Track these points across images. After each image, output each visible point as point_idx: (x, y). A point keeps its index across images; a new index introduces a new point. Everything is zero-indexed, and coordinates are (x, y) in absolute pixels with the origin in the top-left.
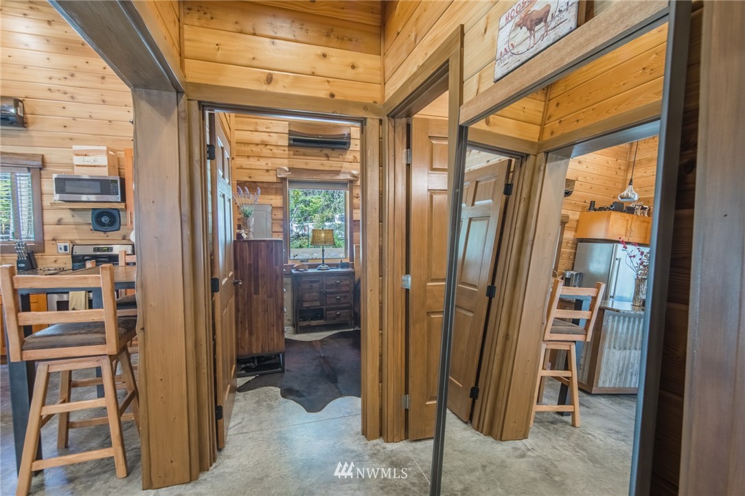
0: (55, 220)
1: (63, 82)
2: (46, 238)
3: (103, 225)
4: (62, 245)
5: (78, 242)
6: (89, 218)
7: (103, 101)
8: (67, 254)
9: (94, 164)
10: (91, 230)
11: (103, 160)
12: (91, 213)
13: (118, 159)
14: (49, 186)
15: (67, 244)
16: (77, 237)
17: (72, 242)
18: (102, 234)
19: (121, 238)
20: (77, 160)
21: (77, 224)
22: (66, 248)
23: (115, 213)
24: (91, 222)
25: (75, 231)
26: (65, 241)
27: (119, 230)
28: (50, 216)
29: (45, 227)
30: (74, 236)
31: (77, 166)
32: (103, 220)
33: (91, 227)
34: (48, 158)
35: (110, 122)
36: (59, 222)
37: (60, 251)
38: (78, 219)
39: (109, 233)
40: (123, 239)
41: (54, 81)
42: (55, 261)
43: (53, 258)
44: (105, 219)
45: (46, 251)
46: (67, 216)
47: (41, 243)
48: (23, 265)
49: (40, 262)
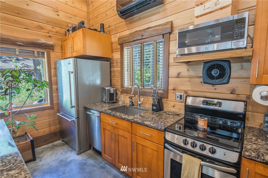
0: (176, 74)
2: (170, 88)
3: (212, 77)
4: (178, 94)
5: (190, 93)
6: (200, 71)
8: (181, 102)
10: (201, 83)
12: (202, 66)
14: (174, 47)
15: (182, 94)
16: (190, 89)
17: (186, 92)
18: (210, 86)
19: (229, 92)
20: (199, 11)
21: (190, 77)
22: (181, 96)
23: (225, 65)
24: (201, 75)
25: (188, 83)
26: (181, 91)
27: (228, 83)
28: (173, 71)
29: (170, 79)
30: (187, 88)
31: (198, 17)
32: (213, 73)
33: (202, 80)
34: (175, 25)
36: (178, 76)
37: (177, 99)
38: (192, 73)
39: (217, 87)
40: (232, 93)
42: (174, 106)
43: (172, 103)
44: (215, 72)
45: (169, 98)
46: (183, 69)
47: (167, 91)
48: (155, 108)
49: (165, 105)
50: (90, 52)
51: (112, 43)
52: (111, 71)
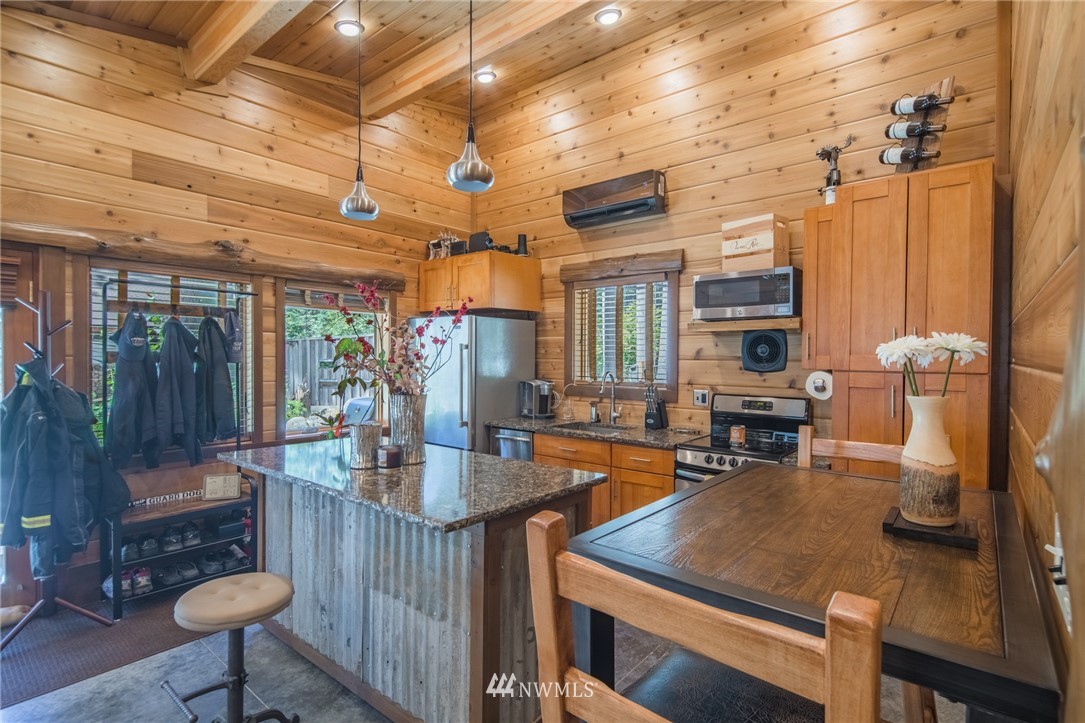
0: (692, 353)
1: (715, 126)
2: (680, 381)
3: (757, 359)
4: (699, 392)
5: (721, 389)
6: (737, 347)
7: (771, 136)
8: (705, 408)
9: (752, 250)
10: (741, 369)
11: (766, 240)
12: (741, 338)
13: (790, 235)
14: (687, 297)
15: (706, 392)
16: (720, 381)
17: (713, 388)
18: (756, 376)
19: (787, 386)
20: (728, 248)
21: (720, 359)
22: (704, 396)
23: (779, 337)
24: (740, 355)
25: (718, 370)
26: (703, 386)
27: (784, 369)
28: (687, 346)
29: (680, 362)
30: (716, 379)
31: (727, 257)
32: (759, 351)
33: (741, 364)
34: (689, 256)
35: (779, 170)
36: (698, 356)
37: (696, 402)
38: (723, 351)
39: (768, 376)
40: (790, 387)
41: (703, 129)
42: (690, 418)
43: (686, 413)
44: (762, 350)
45: (679, 401)
46: (708, 345)
47: (674, 388)
48: (651, 421)
49: (671, 418)
50: (502, 302)
51: (543, 278)
52: (537, 343)
